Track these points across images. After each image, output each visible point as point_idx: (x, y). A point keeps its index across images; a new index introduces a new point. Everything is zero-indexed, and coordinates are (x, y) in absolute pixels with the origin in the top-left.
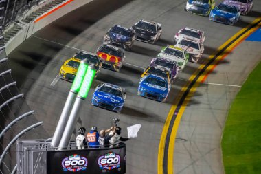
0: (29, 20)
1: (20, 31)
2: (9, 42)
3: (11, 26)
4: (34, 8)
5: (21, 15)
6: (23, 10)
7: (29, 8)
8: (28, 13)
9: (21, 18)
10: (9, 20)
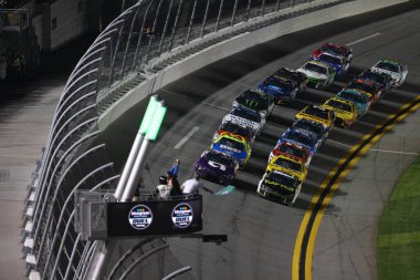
0: (157, 69)
1: (144, 82)
2: (127, 95)
3: (132, 76)
4: (165, 56)
5: (147, 63)
6: (150, 58)
7: (159, 55)
8: (156, 61)
9: (147, 67)
10: (129, 69)
